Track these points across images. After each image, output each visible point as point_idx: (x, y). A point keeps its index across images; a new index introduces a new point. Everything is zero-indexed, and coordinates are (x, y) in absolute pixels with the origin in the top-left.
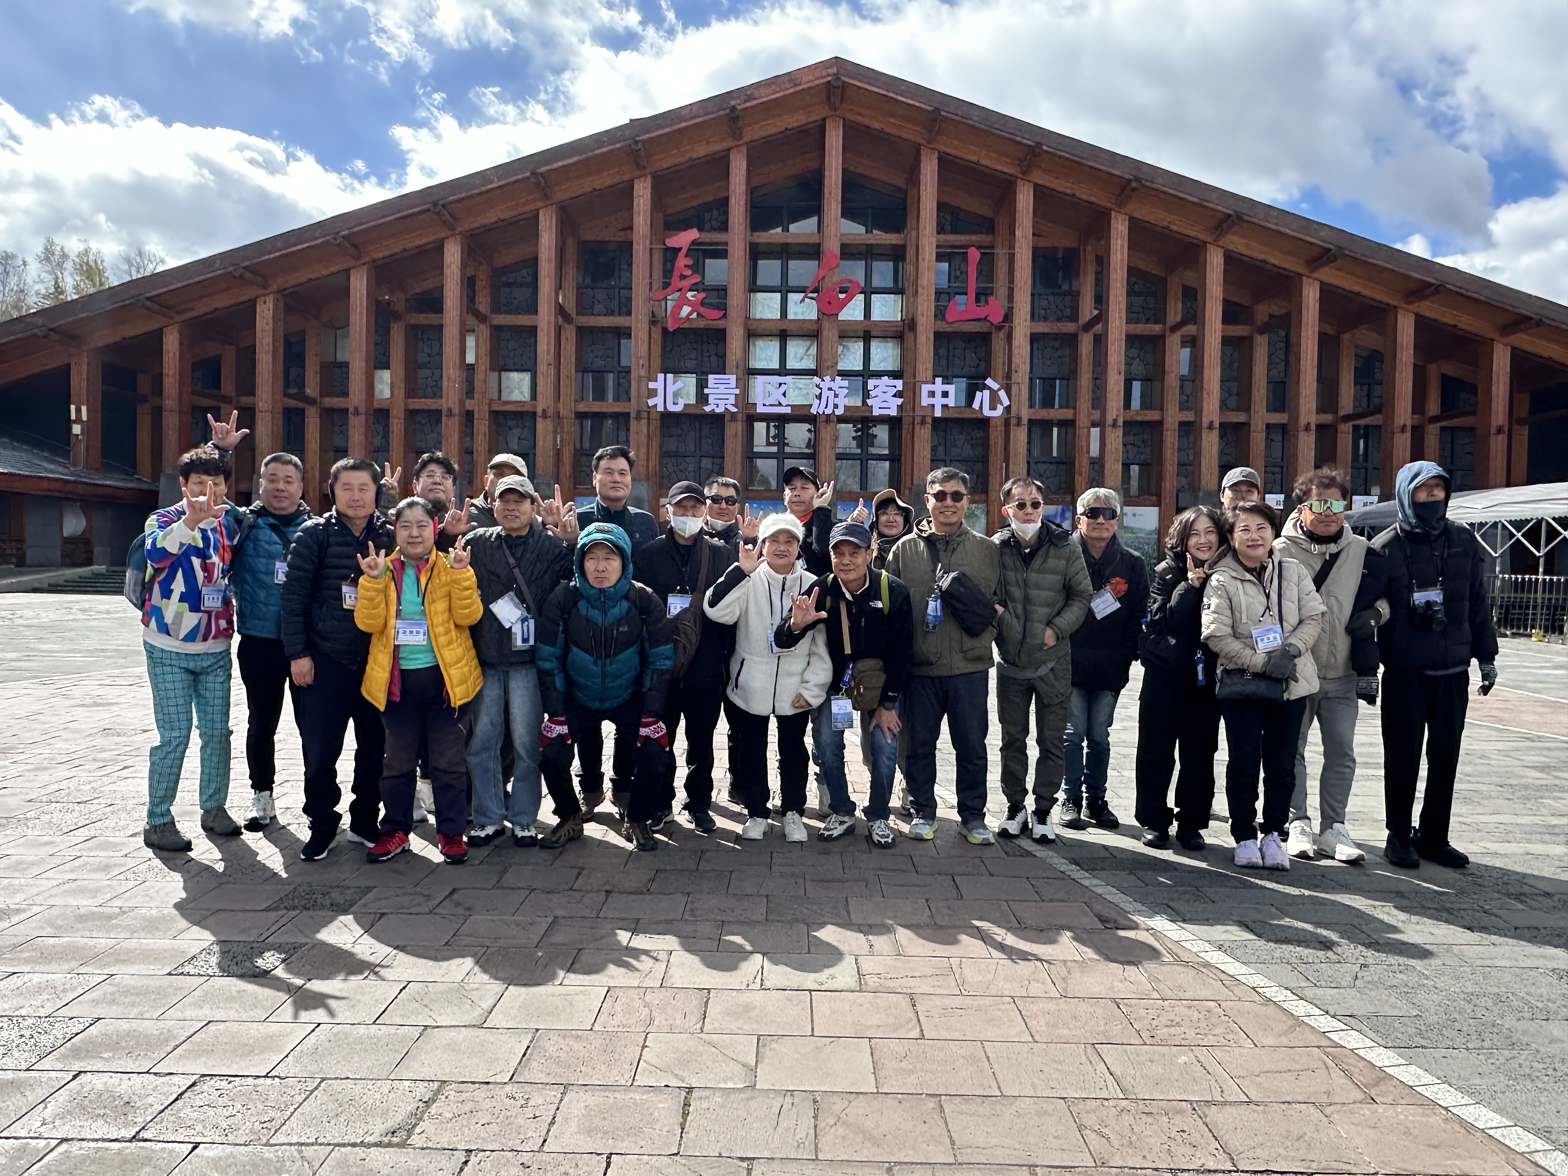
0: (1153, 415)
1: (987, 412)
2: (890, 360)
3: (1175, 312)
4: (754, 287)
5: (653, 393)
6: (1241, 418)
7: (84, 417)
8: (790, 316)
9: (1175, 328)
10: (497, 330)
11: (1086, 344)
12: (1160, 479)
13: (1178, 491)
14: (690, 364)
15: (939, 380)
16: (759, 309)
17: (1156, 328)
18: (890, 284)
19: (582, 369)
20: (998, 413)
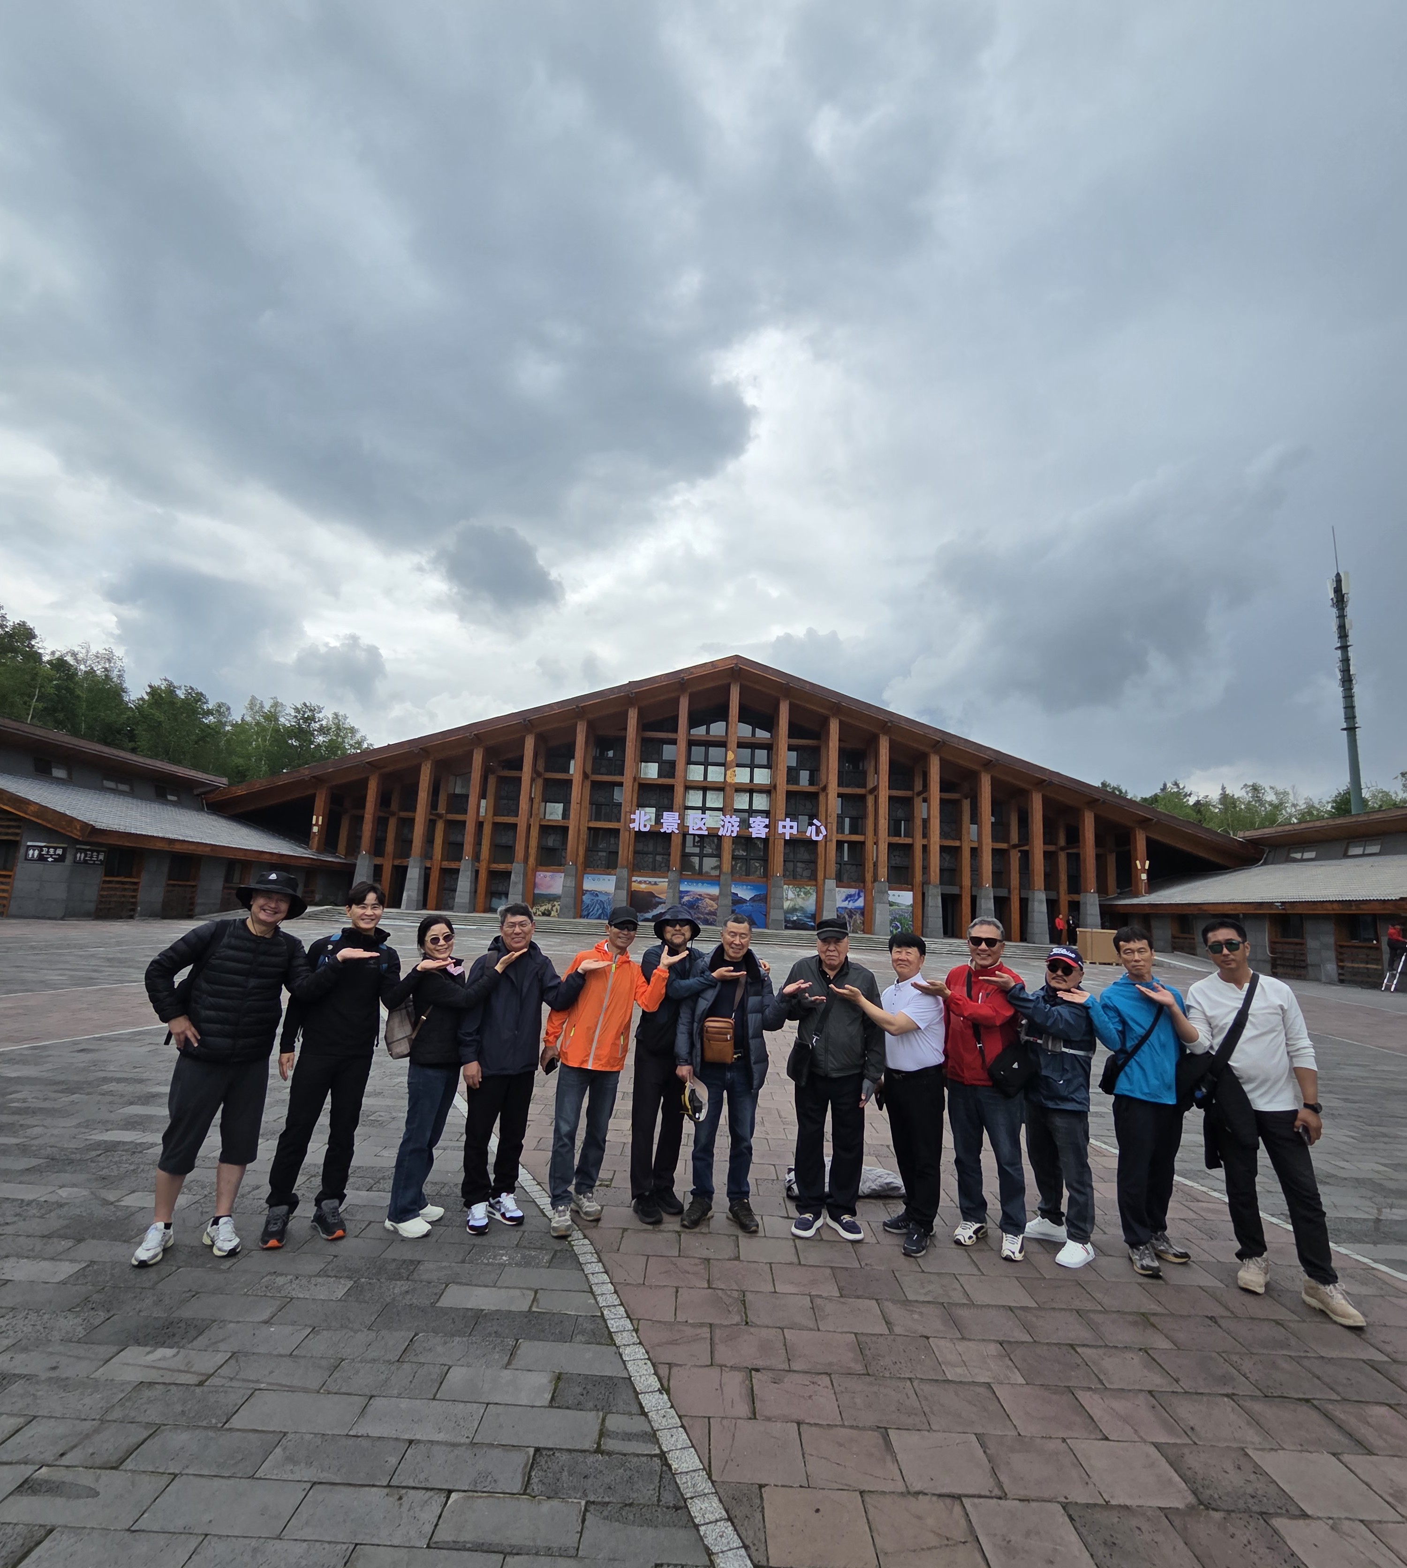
0: (908, 841)
1: (814, 838)
2: (765, 803)
3: (918, 787)
4: (689, 762)
5: (634, 821)
6: (957, 843)
7: (320, 823)
8: (709, 779)
9: (919, 794)
10: (547, 781)
11: (870, 800)
12: (913, 877)
13: (923, 884)
14: (653, 802)
15: (788, 819)
16: (692, 774)
17: (907, 793)
18: (766, 763)
19: (591, 803)
20: (820, 838)
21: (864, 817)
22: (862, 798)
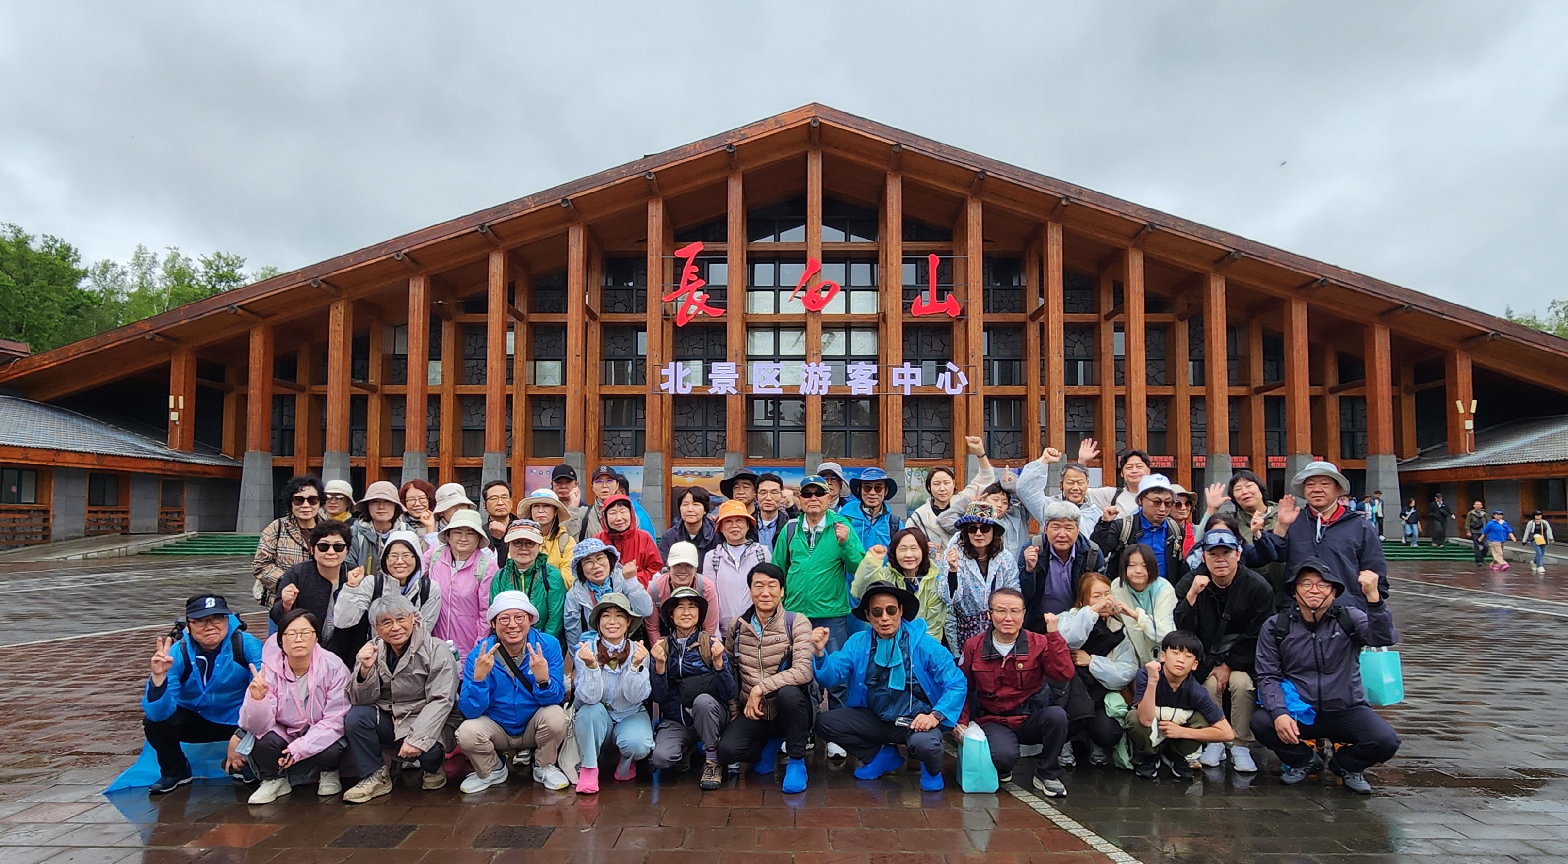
0: (1093, 391)
1: (949, 391)
2: (869, 345)
3: (1107, 305)
4: (751, 288)
5: (665, 379)
7: (181, 406)
8: (783, 311)
9: (1108, 317)
10: (533, 326)
11: (1032, 332)
14: (696, 353)
15: (907, 365)
16: (756, 306)
17: (1091, 317)
18: (868, 283)
20: (958, 391)
21: (1022, 358)
22: (1021, 328)
